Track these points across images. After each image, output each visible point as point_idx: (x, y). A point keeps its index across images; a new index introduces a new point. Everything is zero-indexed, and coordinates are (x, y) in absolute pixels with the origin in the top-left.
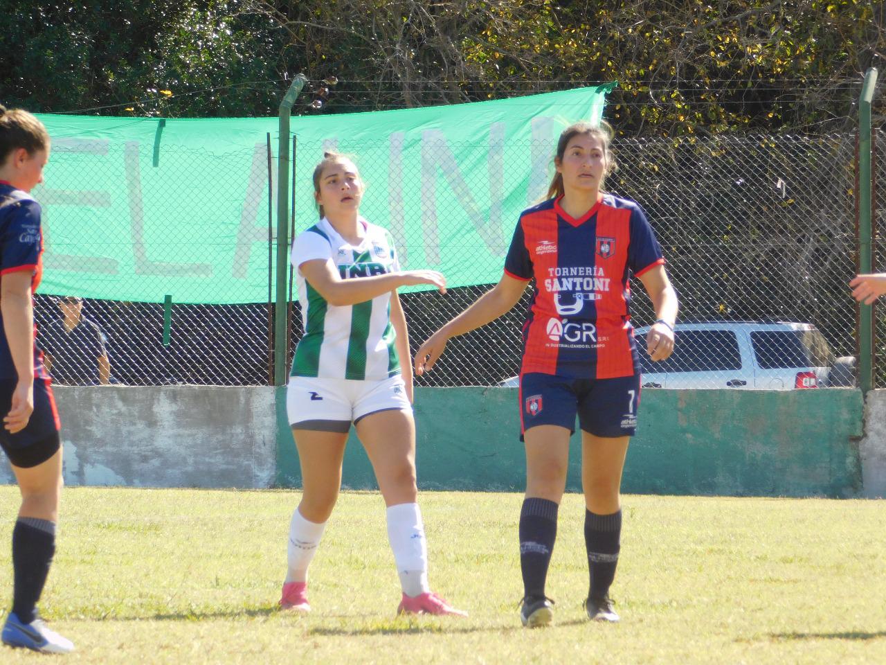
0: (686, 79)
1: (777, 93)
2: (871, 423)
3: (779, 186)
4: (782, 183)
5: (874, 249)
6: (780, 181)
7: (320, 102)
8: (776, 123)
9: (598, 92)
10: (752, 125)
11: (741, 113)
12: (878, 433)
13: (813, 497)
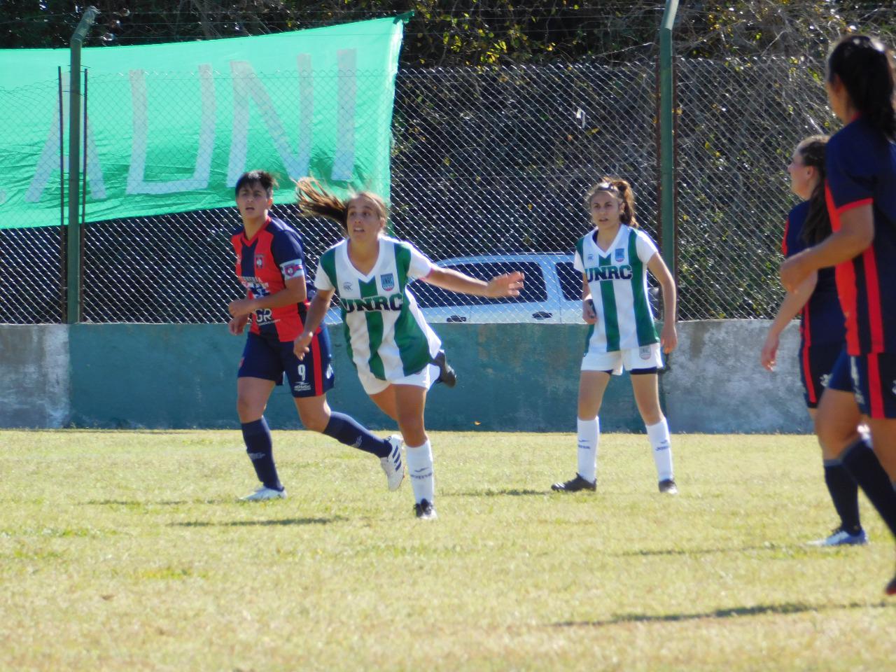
0: (490, 6)
1: (580, 20)
2: (674, 355)
3: (578, 116)
4: (582, 113)
5: (675, 179)
6: (580, 110)
7: (112, 35)
8: (581, 50)
9: (395, 22)
10: (556, 53)
11: (545, 40)
12: (682, 366)
13: (615, 431)
